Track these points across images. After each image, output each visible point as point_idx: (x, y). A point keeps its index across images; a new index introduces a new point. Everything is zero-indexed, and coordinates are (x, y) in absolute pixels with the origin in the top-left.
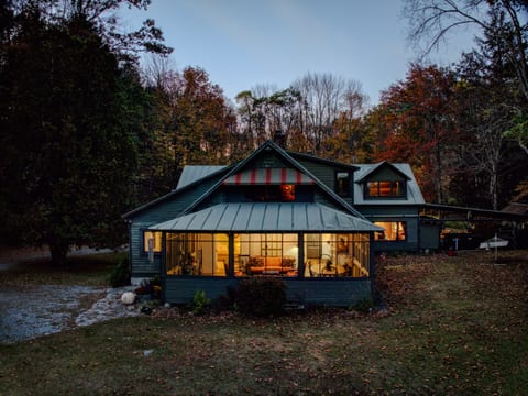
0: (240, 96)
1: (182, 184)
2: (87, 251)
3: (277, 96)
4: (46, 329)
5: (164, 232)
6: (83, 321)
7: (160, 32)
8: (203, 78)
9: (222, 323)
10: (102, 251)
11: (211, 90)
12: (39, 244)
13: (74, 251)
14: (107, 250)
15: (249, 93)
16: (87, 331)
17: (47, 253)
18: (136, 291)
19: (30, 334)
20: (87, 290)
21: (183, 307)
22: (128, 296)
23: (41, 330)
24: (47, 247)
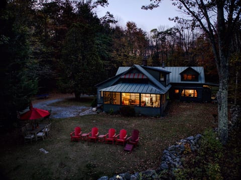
0: (152, 31)
1: (117, 74)
2: (86, 96)
3: (168, 30)
4: (72, 115)
5: (103, 91)
6: (81, 114)
7: (112, 16)
8: (135, 26)
9: (115, 117)
10: (91, 96)
11: (138, 30)
12: (72, 93)
13: (82, 96)
14: (92, 96)
15: (156, 30)
16: (82, 117)
17: (74, 96)
18: (97, 108)
19: (68, 116)
20: (84, 107)
21: (107, 113)
22: (94, 109)
23: (71, 116)
24: (74, 94)
